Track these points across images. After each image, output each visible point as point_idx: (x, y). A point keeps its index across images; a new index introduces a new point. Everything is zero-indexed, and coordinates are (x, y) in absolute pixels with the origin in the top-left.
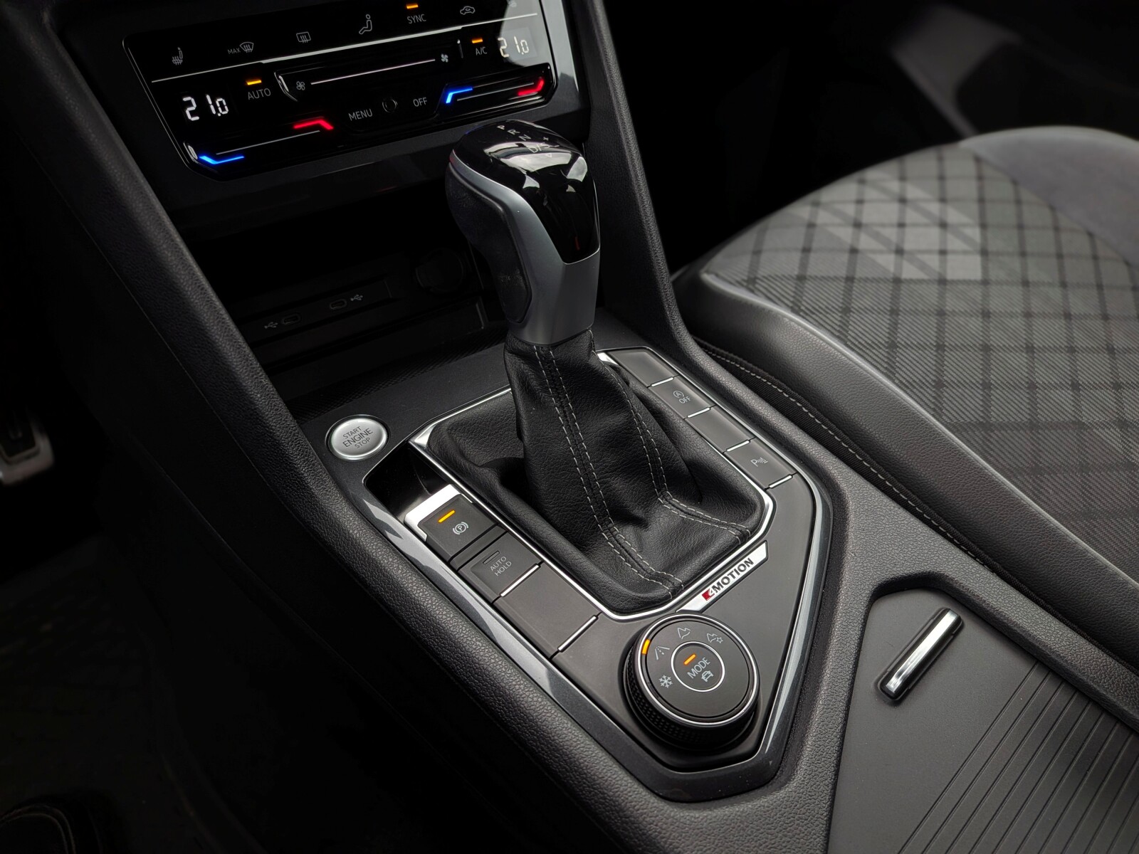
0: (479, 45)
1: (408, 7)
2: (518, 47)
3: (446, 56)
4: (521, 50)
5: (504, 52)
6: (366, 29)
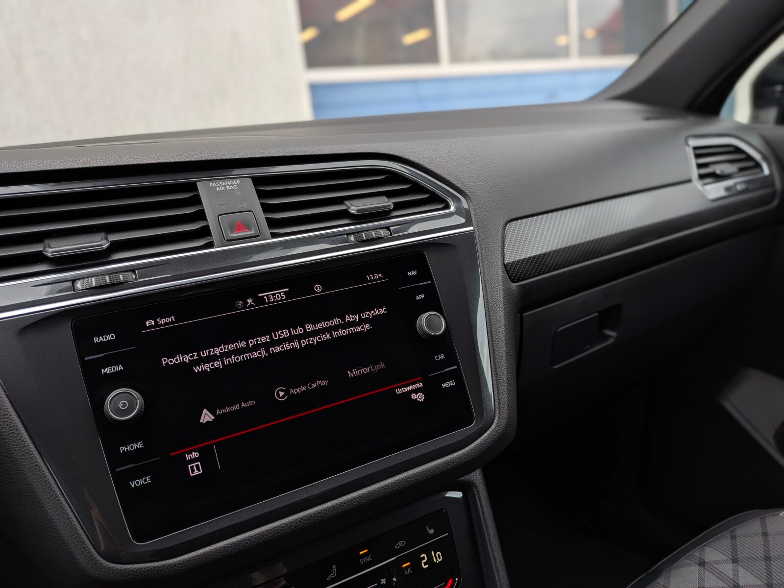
0: (407, 568)
1: (361, 553)
2: (434, 558)
3: (385, 579)
4: (437, 560)
5: (425, 564)
6: (332, 576)
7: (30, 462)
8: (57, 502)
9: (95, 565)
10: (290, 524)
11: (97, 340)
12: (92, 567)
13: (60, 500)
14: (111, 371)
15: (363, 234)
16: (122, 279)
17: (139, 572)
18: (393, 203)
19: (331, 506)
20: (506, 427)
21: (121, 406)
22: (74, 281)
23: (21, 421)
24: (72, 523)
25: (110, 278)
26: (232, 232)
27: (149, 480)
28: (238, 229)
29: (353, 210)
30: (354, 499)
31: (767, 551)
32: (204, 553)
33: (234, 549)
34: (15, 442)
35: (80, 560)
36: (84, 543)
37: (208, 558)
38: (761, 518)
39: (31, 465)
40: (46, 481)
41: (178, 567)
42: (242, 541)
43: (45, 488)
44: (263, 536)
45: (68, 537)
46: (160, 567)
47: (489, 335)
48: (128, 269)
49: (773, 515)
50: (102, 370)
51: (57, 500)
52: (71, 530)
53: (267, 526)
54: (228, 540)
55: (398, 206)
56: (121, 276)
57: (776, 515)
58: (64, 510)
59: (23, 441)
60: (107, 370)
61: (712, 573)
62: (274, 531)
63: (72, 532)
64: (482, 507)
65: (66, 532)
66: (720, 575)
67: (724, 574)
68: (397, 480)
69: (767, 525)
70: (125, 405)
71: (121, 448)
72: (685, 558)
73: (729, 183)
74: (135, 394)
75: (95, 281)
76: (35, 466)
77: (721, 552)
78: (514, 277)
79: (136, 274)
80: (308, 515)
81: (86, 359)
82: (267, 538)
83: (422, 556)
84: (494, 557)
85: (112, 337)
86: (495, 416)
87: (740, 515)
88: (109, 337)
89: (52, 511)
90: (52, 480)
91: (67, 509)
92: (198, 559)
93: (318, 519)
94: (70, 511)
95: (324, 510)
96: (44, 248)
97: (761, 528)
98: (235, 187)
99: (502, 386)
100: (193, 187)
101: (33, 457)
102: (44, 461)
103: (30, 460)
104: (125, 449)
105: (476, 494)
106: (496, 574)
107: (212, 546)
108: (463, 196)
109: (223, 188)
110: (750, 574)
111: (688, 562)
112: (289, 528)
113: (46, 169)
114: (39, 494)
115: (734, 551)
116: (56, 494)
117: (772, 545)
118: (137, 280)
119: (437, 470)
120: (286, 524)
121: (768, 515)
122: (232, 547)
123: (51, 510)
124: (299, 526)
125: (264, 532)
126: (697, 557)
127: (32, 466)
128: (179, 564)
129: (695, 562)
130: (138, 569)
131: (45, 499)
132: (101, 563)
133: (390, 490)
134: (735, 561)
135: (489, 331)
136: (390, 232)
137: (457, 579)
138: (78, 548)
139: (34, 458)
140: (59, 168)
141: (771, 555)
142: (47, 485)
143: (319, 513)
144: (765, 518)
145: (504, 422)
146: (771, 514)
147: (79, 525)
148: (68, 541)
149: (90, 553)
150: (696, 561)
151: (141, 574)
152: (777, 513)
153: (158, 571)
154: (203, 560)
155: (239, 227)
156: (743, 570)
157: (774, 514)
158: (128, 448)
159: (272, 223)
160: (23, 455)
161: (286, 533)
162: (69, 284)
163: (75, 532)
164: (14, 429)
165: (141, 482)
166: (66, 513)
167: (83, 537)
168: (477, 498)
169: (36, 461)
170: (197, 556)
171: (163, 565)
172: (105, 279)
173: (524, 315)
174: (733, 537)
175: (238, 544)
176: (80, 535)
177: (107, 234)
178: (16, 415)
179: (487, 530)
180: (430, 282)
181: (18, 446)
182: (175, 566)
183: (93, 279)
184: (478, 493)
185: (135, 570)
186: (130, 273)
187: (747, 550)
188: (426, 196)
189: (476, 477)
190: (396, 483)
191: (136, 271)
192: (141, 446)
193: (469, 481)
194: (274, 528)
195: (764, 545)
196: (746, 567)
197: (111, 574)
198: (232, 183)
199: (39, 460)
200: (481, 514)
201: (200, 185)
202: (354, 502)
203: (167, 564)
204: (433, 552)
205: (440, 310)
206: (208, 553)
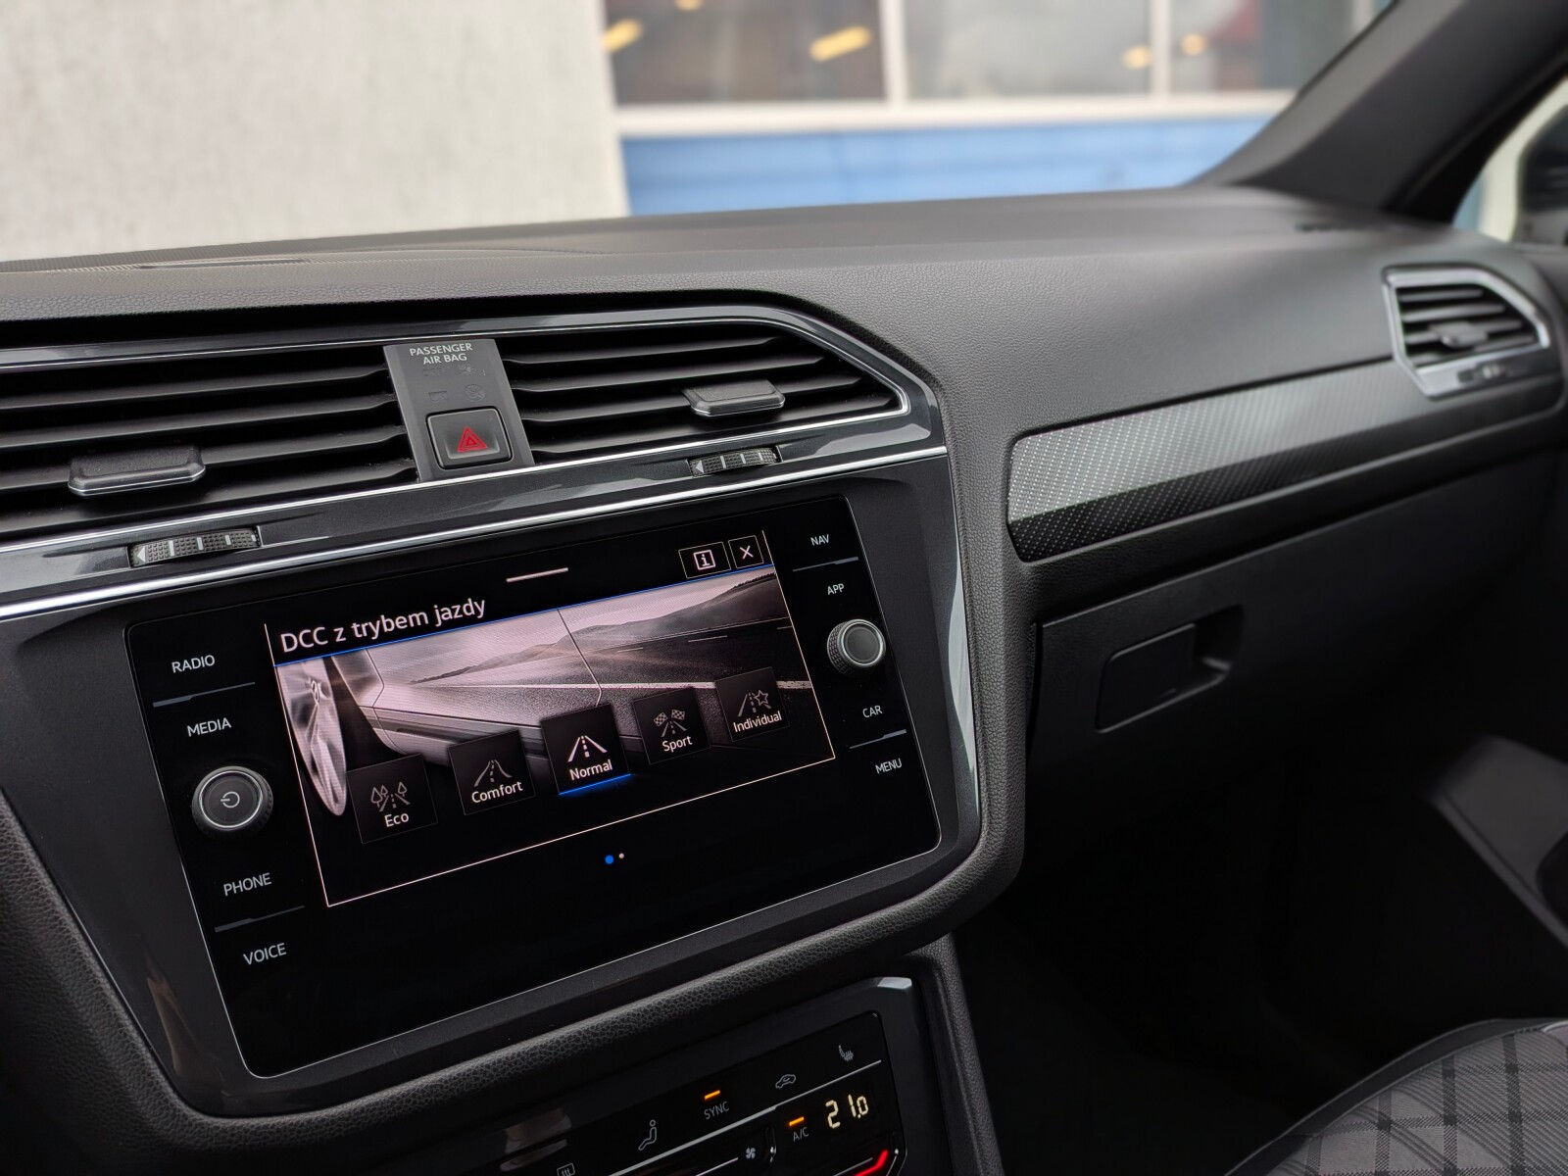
0: (797, 1127)
1: (707, 1097)
2: (853, 1108)
3: (753, 1150)
4: (858, 1112)
5: (834, 1120)
6: (648, 1141)
7: (41, 911)
8: (95, 993)
9: (173, 1119)
10: (564, 1042)
11: (178, 667)
12: (167, 1123)
13: (101, 989)
14: (207, 729)
15: (722, 457)
16: (229, 543)
17: (261, 1134)
18: (785, 395)
19: (649, 1006)
20: (1003, 854)
21: (226, 803)
22: (131, 546)
23: (25, 829)
24: (125, 1035)
25: (204, 542)
26: (454, 451)
27: (282, 952)
28: (467, 444)
29: (702, 409)
30: (695, 993)
31: (1515, 1101)
32: (392, 1097)
33: (451, 1090)
34: (11, 872)
35: (143, 1108)
36: (149, 1074)
37: (399, 1108)
38: (1505, 1037)
39: (45, 918)
40: (74, 951)
41: (339, 1125)
42: (468, 1075)
43: (72, 964)
44: (510, 1065)
45: (119, 1063)
46: (302, 1125)
47: (973, 668)
48: (241, 524)
49: (1528, 1031)
50: (189, 728)
51: (96, 989)
52: (124, 1050)
53: (518, 1045)
54: (439, 1073)
55: (794, 402)
56: (227, 538)
57: (1535, 1030)
58: (111, 1008)
59: (27, 870)
60: (199, 729)
61: (1406, 1145)
62: (532, 1055)
63: (126, 1052)
64: (949, 1009)
65: (114, 1054)
66: (1421, 1149)
67: (1428, 1147)
68: (781, 957)
69: (1517, 1050)
70: (233, 799)
71: (225, 886)
72: (1351, 1113)
73: (1468, 363)
74: (255, 777)
75: (175, 547)
76: (51, 921)
77: (1424, 1103)
78: (1028, 549)
79: (257, 533)
80: (602, 1025)
81: (156, 704)
82: (517, 1069)
83: (828, 1104)
84: (972, 1109)
85: (209, 660)
86: (980, 832)
87: (1464, 1028)
88: (203, 662)
89: (87, 1010)
90: (87, 949)
91: (117, 1008)
92: (380, 1109)
93: (621, 1033)
94: (123, 1010)
95: (634, 1015)
96: (72, 478)
97: (1504, 1057)
98: (462, 357)
99: (996, 772)
100: (375, 355)
101: (49, 901)
102: (70, 911)
103: (41, 908)
104: (235, 888)
105: (939, 984)
106: (975, 1142)
107: (408, 1083)
108: (926, 382)
109: (437, 359)
110: (1480, 1147)
111: (1357, 1120)
112: (563, 1049)
113: (75, 315)
114: (60, 976)
115: (1450, 1100)
116: (95, 975)
117: (1525, 1090)
118: (259, 546)
119: (862, 937)
120: (558, 1042)
121: (1519, 1030)
122: (447, 1087)
123: (84, 1009)
124: (583, 1045)
125: (512, 1058)
126: (1375, 1111)
127: (46, 921)
128: (343, 1119)
129: (1374, 1123)
130: (258, 1128)
131: (74, 985)
132: (184, 1115)
133: (766, 975)
134: (1450, 1120)
135: (973, 660)
136: (778, 455)
137: (897, 1152)
138: (139, 1085)
139: (50, 904)
140: (101, 314)
141: (1522, 1110)
142: (76, 957)
143: (623, 1020)
144: (1512, 1035)
145: (998, 842)
146: (1525, 1029)
147: (140, 1040)
148: (120, 1069)
149: (161, 1094)
150: (1372, 1119)
151: (266, 1138)
152: (1538, 1027)
153: (299, 1132)
154: (390, 1113)
155: (470, 440)
156: (1466, 1138)
157: (1531, 1029)
158: (240, 886)
159: (536, 433)
160: (28, 898)
161: (556, 1059)
162: (122, 551)
163: (132, 1052)
164: (10, 845)
165: (266, 954)
166: (115, 1015)
167: (148, 1064)
168: (940, 991)
169: (53, 911)
170: (377, 1103)
171: (309, 1121)
172: (195, 543)
173: (1044, 626)
174: (1449, 1074)
175: (460, 1081)
176: (143, 1060)
177: (200, 451)
178: (14, 818)
179: (960, 1055)
180: (856, 558)
181: (18, 880)
182: (333, 1122)
183: (171, 543)
184: (942, 981)
185: (254, 1129)
186: (245, 531)
187: (1475, 1100)
188: (851, 382)
189: (941, 950)
190: (779, 962)
191: (258, 527)
192: (267, 881)
193: (925, 957)
194: (532, 1050)
195: (1508, 1090)
196: (1471, 1133)
197: (203, 1137)
198: (455, 348)
199: (61, 908)
200: (948, 1023)
201: (389, 352)
202: (693, 1000)
203: (317, 1118)
204: (850, 1097)
205: (874, 616)
206: (398, 1098)
